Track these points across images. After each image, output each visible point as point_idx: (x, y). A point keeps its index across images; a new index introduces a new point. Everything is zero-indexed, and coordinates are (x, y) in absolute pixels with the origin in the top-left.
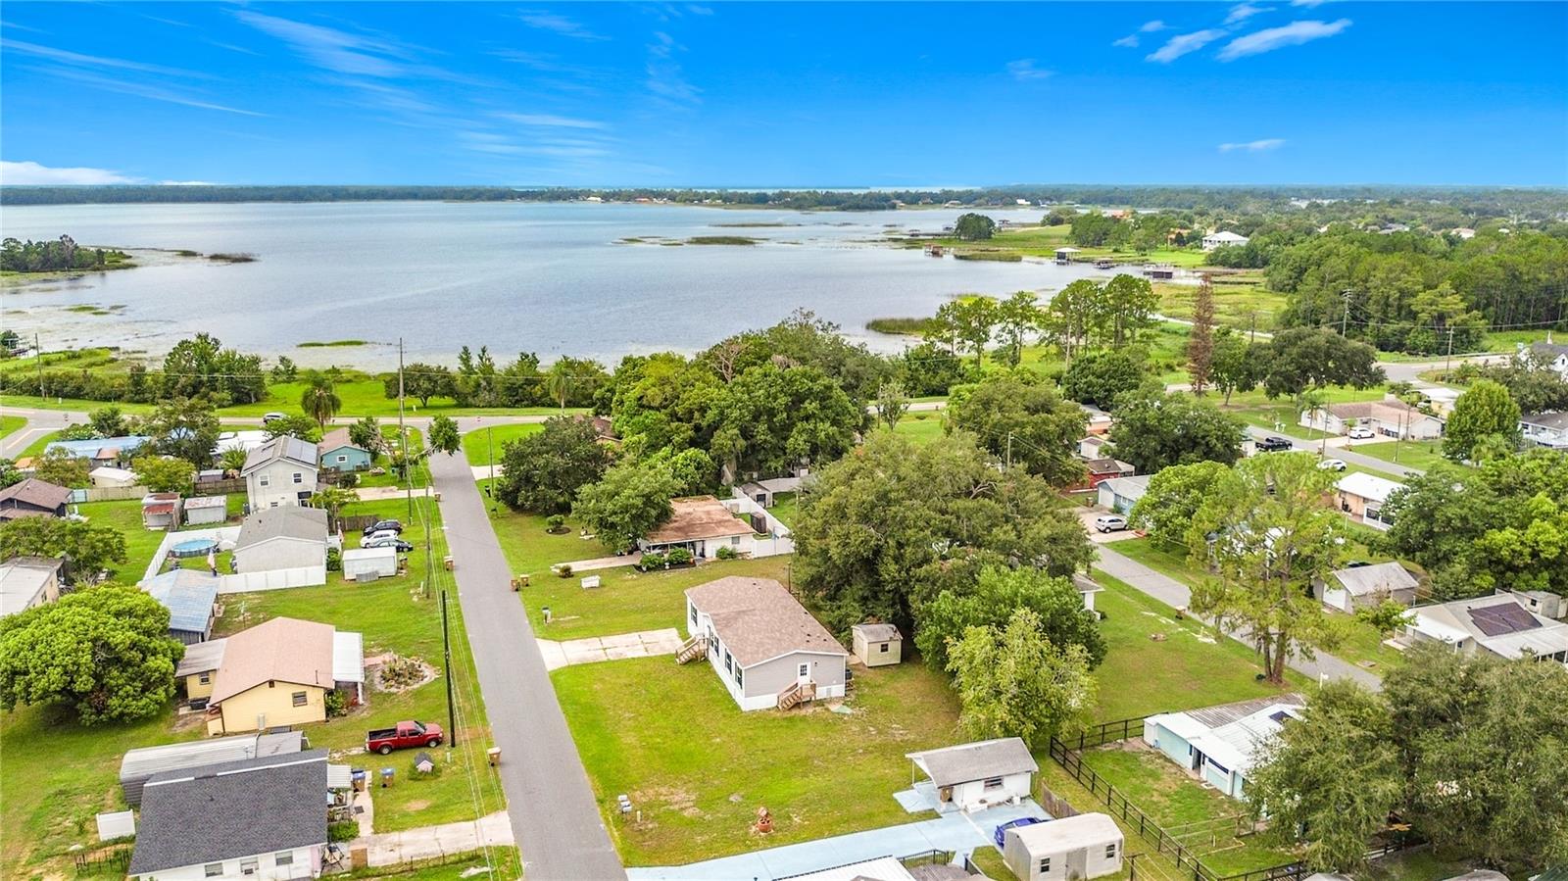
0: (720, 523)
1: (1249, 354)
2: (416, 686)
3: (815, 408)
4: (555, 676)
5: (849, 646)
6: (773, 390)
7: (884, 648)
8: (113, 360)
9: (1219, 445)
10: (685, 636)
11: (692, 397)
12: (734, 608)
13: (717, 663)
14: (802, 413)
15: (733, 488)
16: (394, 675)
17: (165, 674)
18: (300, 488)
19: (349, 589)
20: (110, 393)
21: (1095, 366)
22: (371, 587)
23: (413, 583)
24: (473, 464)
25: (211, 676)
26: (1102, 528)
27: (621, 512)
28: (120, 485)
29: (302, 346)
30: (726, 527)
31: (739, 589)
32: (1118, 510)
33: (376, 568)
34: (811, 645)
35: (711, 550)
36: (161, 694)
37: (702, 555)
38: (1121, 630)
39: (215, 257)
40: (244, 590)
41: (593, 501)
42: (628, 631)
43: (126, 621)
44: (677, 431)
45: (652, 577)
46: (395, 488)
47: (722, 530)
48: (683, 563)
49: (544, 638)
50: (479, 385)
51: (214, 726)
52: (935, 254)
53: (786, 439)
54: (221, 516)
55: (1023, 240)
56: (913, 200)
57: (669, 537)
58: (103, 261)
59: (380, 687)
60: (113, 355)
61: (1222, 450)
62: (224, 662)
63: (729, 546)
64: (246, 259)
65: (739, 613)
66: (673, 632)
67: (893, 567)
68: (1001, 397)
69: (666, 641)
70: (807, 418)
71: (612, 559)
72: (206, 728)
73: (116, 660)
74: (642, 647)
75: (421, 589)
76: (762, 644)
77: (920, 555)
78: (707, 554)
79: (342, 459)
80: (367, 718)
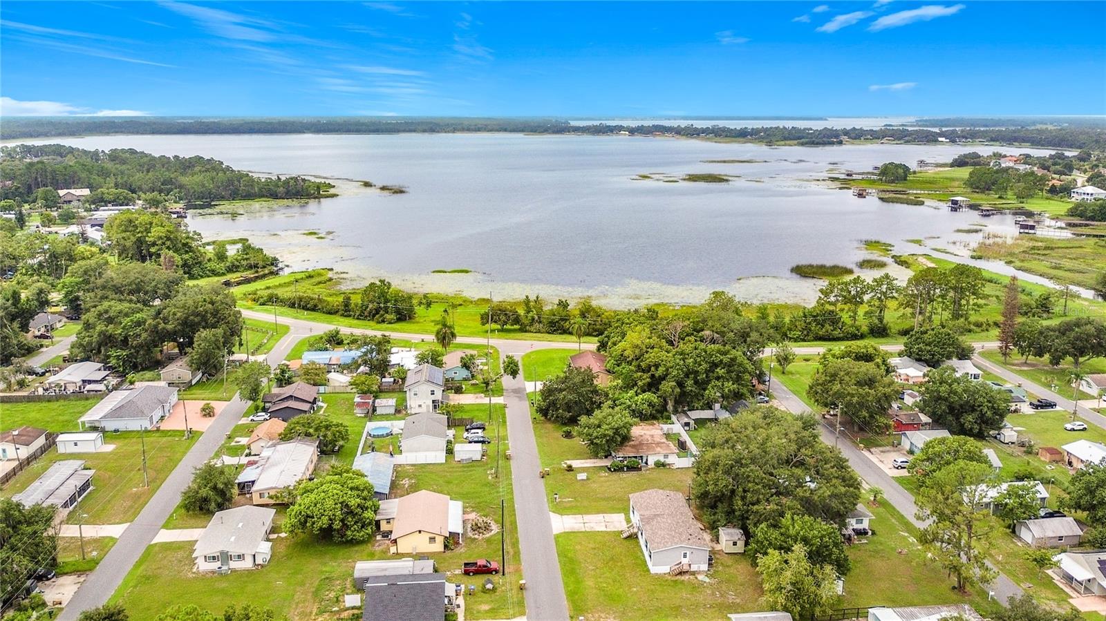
0: (658, 444)
1: (1041, 333)
2: (488, 535)
3: (724, 373)
4: (557, 537)
5: (717, 539)
6: (699, 359)
7: (735, 544)
8: (331, 280)
9: (988, 413)
10: (628, 521)
11: (651, 357)
12: (653, 512)
13: (642, 542)
14: (715, 375)
15: (672, 415)
16: (476, 528)
17: (371, 520)
18: (433, 397)
19: (457, 467)
20: (332, 309)
21: (926, 336)
22: (468, 467)
23: (489, 466)
24: (525, 380)
25: (391, 521)
26: (896, 466)
27: (601, 438)
28: (342, 385)
29: (434, 272)
30: (661, 447)
31: (658, 499)
32: (911, 452)
33: (471, 456)
34: (691, 541)
35: (652, 461)
36: (369, 531)
37: (646, 463)
38: (881, 544)
39: (383, 188)
40: (405, 463)
41: (587, 428)
42: (598, 513)
43: (355, 493)
44: (640, 378)
45: (616, 476)
46: (483, 395)
47: (658, 449)
48: (635, 468)
49: (553, 512)
50: (533, 319)
51: (393, 550)
52: (860, 195)
53: (705, 389)
54: (392, 411)
55: (930, 183)
56: (857, 135)
57: (627, 452)
58: (319, 191)
59: (470, 534)
60: (330, 274)
61: (991, 415)
62: (397, 514)
63: (662, 460)
64: (401, 191)
65: (655, 515)
66: (622, 516)
67: (740, 503)
68: (842, 373)
69: (616, 522)
70: (718, 378)
71: (595, 460)
72: (389, 549)
73: (351, 513)
74: (603, 524)
75: (493, 471)
76: (664, 538)
77: (755, 499)
78: (649, 463)
79: (456, 373)
80: (463, 553)
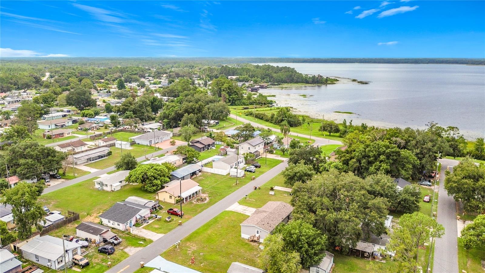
4: (224, 212)
18: (249, 151)
22: (232, 179)
31: (277, 205)
34: (263, 226)
39: (359, 82)
40: (210, 172)
46: (280, 156)
49: (239, 203)
58: (338, 81)
59: (194, 201)
64: (366, 83)
73: (148, 178)
76: (253, 221)
